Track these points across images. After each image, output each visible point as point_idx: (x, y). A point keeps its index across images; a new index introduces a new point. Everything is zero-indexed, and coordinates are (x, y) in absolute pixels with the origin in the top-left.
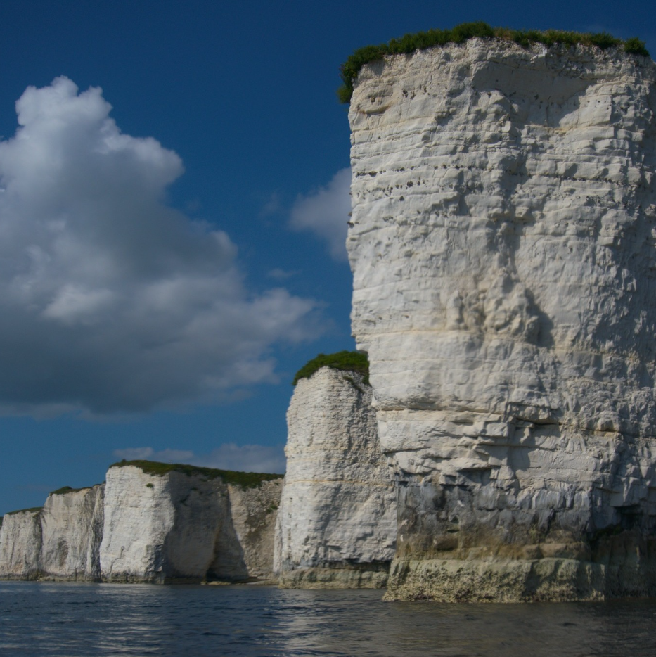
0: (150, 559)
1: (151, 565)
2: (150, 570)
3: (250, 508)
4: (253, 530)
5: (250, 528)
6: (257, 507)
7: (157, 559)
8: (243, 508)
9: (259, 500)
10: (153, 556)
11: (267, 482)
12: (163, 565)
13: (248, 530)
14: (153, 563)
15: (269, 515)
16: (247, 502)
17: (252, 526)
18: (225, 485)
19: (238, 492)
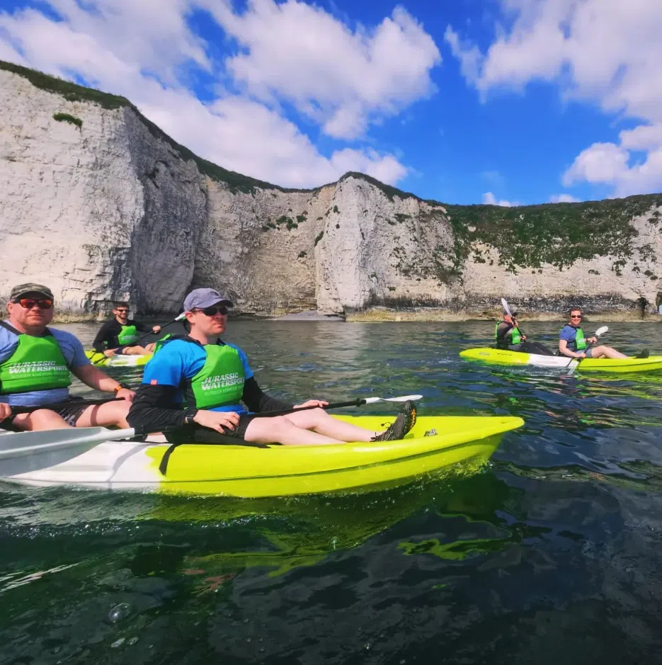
0: (102, 275)
1: (104, 287)
2: (101, 298)
3: (243, 219)
4: (246, 250)
5: (242, 247)
6: (252, 219)
7: (116, 276)
8: (232, 217)
9: (254, 211)
10: (109, 270)
11: (261, 190)
12: (130, 290)
13: (240, 250)
14: (110, 284)
15: (265, 234)
16: (238, 210)
17: (245, 245)
18: (202, 176)
19: (224, 193)
